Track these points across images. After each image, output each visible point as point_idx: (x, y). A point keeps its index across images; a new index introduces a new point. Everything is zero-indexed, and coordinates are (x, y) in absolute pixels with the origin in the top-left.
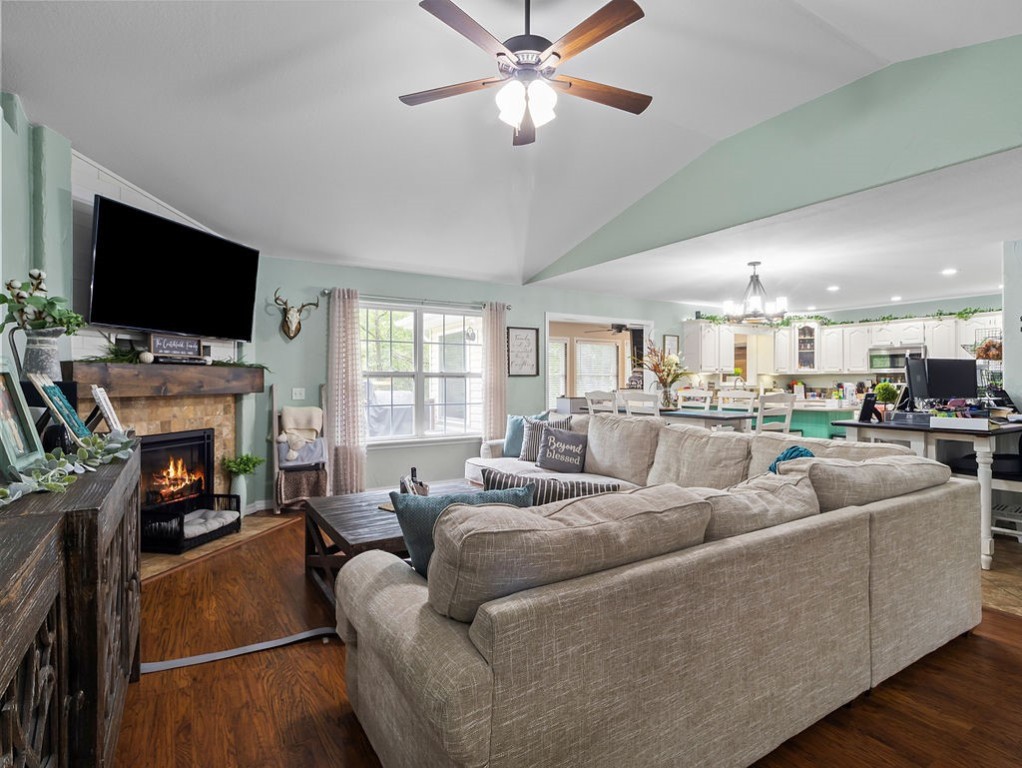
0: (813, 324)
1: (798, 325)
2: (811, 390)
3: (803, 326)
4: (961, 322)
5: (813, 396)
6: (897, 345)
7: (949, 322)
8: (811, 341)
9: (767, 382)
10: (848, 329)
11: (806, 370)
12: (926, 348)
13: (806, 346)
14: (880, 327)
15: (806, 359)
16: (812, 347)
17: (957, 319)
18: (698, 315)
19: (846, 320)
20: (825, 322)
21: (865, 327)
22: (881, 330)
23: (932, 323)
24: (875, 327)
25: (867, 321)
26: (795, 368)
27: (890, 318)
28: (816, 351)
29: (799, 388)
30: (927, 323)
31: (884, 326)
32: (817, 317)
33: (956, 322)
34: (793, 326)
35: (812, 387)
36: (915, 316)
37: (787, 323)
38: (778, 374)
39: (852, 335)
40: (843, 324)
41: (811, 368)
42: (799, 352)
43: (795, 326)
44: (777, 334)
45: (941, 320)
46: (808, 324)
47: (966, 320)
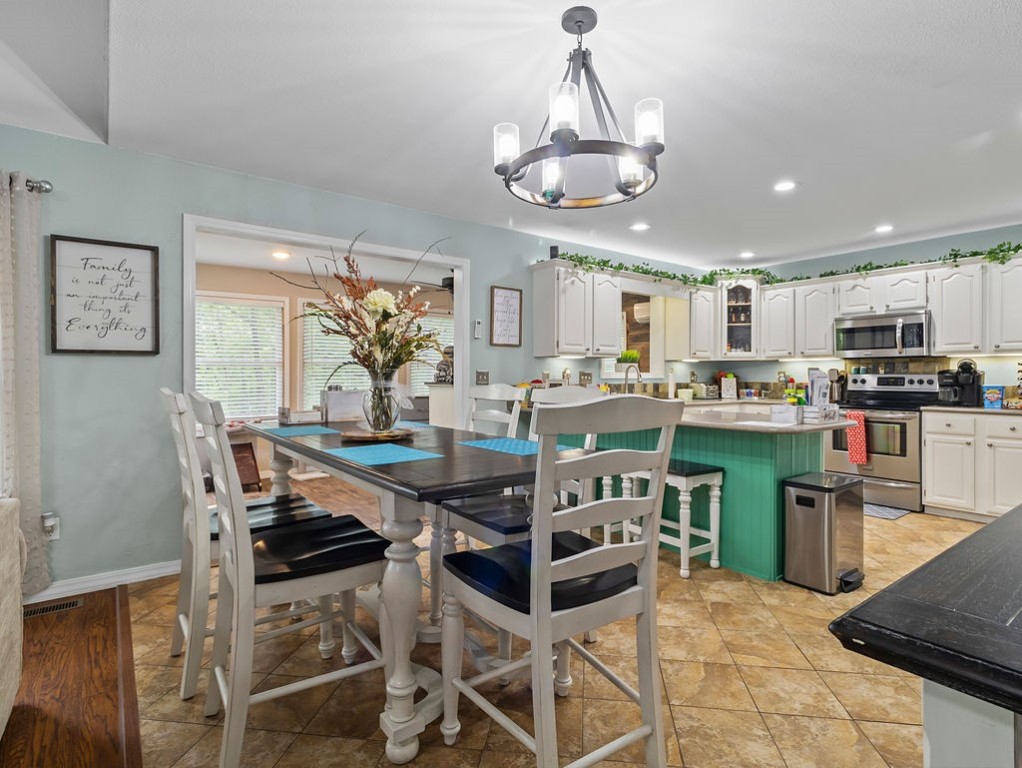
0: (750, 283)
1: (726, 283)
2: (747, 386)
3: (734, 285)
4: (995, 267)
5: (749, 394)
6: (881, 311)
7: (971, 268)
8: (747, 310)
9: (681, 372)
10: (802, 289)
11: (738, 355)
12: (929, 315)
13: (738, 318)
14: (852, 283)
15: (738, 337)
16: (748, 319)
17: (987, 263)
18: (554, 252)
19: (799, 274)
20: (767, 279)
21: (828, 284)
22: (854, 287)
23: (941, 272)
24: (845, 282)
25: (832, 274)
26: (723, 352)
27: (868, 267)
28: (753, 324)
29: (729, 384)
30: (932, 273)
31: (860, 281)
32: (754, 271)
33: (983, 267)
34: (719, 285)
35: (748, 381)
36: (912, 263)
37: (710, 280)
38: (697, 361)
39: (808, 297)
40: (794, 282)
41: (745, 351)
42: (729, 327)
43: (722, 285)
44: (694, 296)
45: (957, 266)
46: (742, 282)
47: (1003, 263)
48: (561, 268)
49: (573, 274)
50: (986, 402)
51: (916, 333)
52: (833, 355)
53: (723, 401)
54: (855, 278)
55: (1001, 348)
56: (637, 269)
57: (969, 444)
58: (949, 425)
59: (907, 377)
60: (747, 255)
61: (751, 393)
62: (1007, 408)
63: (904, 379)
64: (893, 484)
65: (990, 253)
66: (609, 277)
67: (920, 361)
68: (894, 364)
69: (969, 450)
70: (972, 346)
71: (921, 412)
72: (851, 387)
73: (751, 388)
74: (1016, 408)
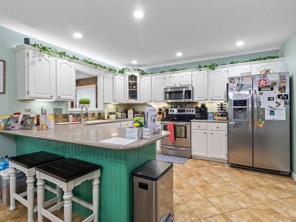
0: (137, 74)
1: (128, 73)
3: (131, 74)
4: (211, 71)
6: (178, 86)
7: (204, 71)
8: (136, 84)
9: (111, 108)
10: (154, 77)
11: (133, 101)
12: (192, 87)
13: (133, 87)
15: (133, 94)
16: (136, 87)
17: (209, 69)
19: (153, 72)
20: (143, 73)
21: (162, 76)
22: (170, 77)
23: (196, 73)
24: (167, 75)
25: (163, 72)
26: (127, 100)
27: (175, 70)
28: (138, 90)
29: (130, 112)
30: (193, 73)
31: (172, 75)
32: (138, 70)
33: (208, 71)
34: (125, 74)
35: (138, 111)
36: (188, 69)
37: (122, 72)
38: (118, 103)
39: (156, 80)
40: (151, 74)
41: (135, 100)
42: (129, 90)
43: (126, 74)
44: (115, 77)
45: (200, 71)
46: (133, 74)
47: (213, 70)
48: (30, 51)
49: (40, 55)
50: (209, 118)
51: (189, 94)
52: (164, 101)
53: (128, 119)
54: (170, 74)
55: (213, 99)
57: (205, 133)
58: (199, 127)
59: (186, 109)
60: (135, 62)
61: (138, 116)
62: (215, 120)
63: (185, 110)
64: (182, 149)
65: (210, 66)
66: (67, 62)
67: (190, 104)
68: (182, 105)
69: (205, 135)
70: (205, 98)
71: (191, 122)
72: (170, 113)
73: (138, 114)
74: (217, 120)
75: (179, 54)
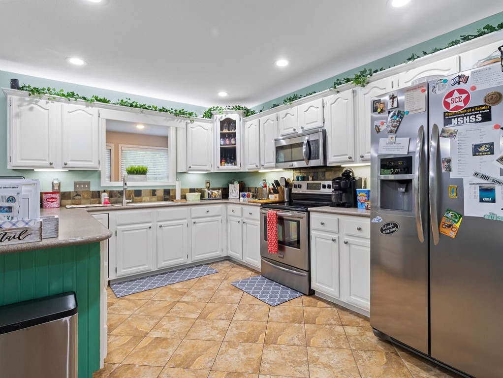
0: (235, 116)
1: (219, 116)
3: (224, 118)
4: (358, 88)
6: (299, 131)
7: (346, 92)
10: (264, 118)
11: (228, 168)
12: (324, 132)
13: (230, 141)
14: (285, 111)
15: (228, 155)
16: (235, 141)
20: (247, 113)
21: (275, 112)
22: (286, 115)
23: (330, 98)
24: (282, 112)
25: (276, 106)
26: (217, 166)
27: (294, 99)
28: (237, 146)
29: (234, 188)
30: (326, 99)
31: (289, 110)
32: (238, 107)
33: (354, 92)
34: (215, 118)
36: (314, 92)
37: (209, 115)
38: (206, 172)
39: (265, 124)
40: (260, 113)
41: (233, 164)
42: (221, 148)
43: (217, 118)
44: (190, 125)
45: (338, 92)
46: (230, 116)
47: (364, 86)
48: (15, 97)
49: (30, 102)
50: (359, 204)
53: (230, 201)
54: (287, 108)
56: (123, 103)
57: (334, 240)
58: (322, 224)
59: (323, 183)
60: (223, 94)
61: (245, 195)
63: (320, 183)
64: (294, 271)
65: (357, 78)
67: (331, 170)
68: (318, 173)
69: (335, 245)
70: (348, 156)
71: (309, 213)
75: (282, 63)
